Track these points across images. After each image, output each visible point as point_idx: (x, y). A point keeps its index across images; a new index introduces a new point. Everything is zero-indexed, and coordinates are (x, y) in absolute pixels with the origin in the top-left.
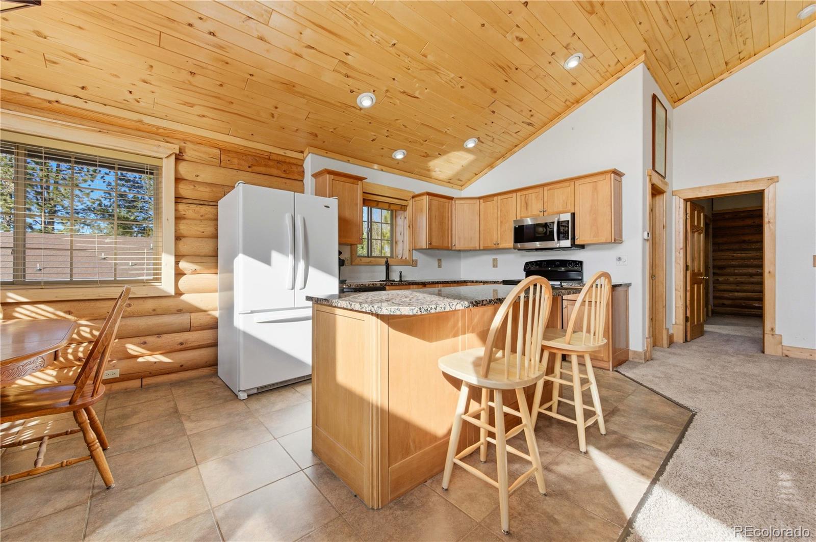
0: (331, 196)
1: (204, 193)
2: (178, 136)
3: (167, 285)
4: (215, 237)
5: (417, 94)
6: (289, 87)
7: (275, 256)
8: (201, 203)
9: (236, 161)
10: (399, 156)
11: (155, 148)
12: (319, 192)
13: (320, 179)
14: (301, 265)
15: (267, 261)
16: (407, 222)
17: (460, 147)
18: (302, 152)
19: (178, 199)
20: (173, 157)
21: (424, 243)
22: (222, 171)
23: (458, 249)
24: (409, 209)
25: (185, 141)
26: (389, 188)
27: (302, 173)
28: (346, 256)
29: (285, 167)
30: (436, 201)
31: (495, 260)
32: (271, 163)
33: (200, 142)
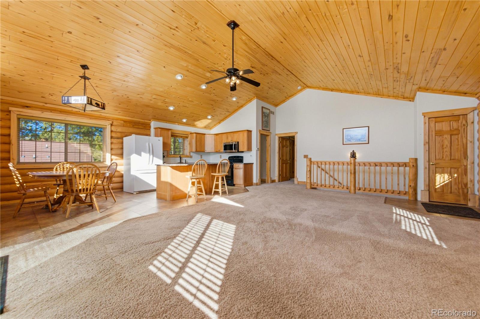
0: (160, 136)
1: (119, 135)
2: (111, 118)
3: (108, 163)
4: (122, 148)
5: (187, 106)
6: (148, 106)
7: (143, 153)
8: (118, 138)
9: (128, 124)
10: (184, 121)
11: (105, 123)
12: (156, 135)
13: (157, 130)
14: (151, 156)
15: (140, 155)
16: (188, 142)
17: (206, 118)
18: (150, 120)
19: (112, 137)
20: (110, 125)
21: (194, 150)
22: (124, 128)
23: (207, 152)
24: (189, 138)
25: (113, 119)
26: (182, 131)
27: (150, 127)
28: (165, 154)
29: (144, 126)
30: (198, 136)
31: (221, 156)
32: (140, 124)
33: (117, 119)
